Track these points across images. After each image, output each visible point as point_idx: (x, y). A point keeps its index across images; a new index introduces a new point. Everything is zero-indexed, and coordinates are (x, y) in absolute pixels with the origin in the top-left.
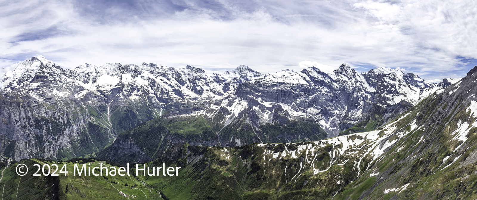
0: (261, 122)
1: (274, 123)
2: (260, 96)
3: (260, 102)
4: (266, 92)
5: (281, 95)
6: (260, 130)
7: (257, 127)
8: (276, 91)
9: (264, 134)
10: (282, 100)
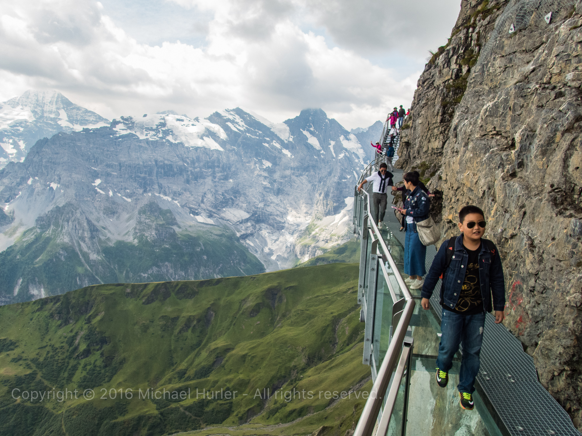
0: (103, 238)
1: (136, 241)
2: (98, 174)
3: (99, 190)
4: (115, 165)
5: (155, 174)
6: (100, 258)
7: (92, 251)
8: (144, 163)
9: (112, 267)
10: (159, 186)
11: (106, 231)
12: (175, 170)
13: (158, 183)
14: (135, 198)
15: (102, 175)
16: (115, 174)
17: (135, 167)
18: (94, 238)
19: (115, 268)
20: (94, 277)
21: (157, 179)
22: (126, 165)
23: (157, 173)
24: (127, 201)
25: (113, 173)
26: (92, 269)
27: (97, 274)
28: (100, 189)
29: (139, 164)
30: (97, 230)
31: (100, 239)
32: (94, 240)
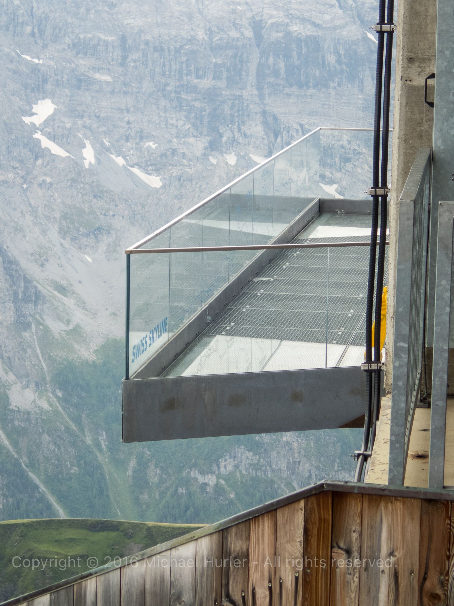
2: (45, 81)
3: (46, 143)
4: (106, 43)
5: (252, 78)
6: (46, 406)
7: (19, 376)
8: (210, 32)
9: (89, 440)
10: (265, 123)
11: (70, 302)
12: (331, 59)
13: (264, 113)
14: (175, 172)
15: (58, 84)
16: (106, 78)
17: (178, 51)
18: (27, 326)
19: (98, 445)
20: (22, 475)
21: (261, 97)
22: (147, 43)
23: (260, 75)
24: (145, 186)
25: (97, 76)
26: (15, 444)
27: (32, 465)
28: (52, 137)
29: (192, 40)
30: (38, 298)
31: (47, 330)
32: (26, 334)
